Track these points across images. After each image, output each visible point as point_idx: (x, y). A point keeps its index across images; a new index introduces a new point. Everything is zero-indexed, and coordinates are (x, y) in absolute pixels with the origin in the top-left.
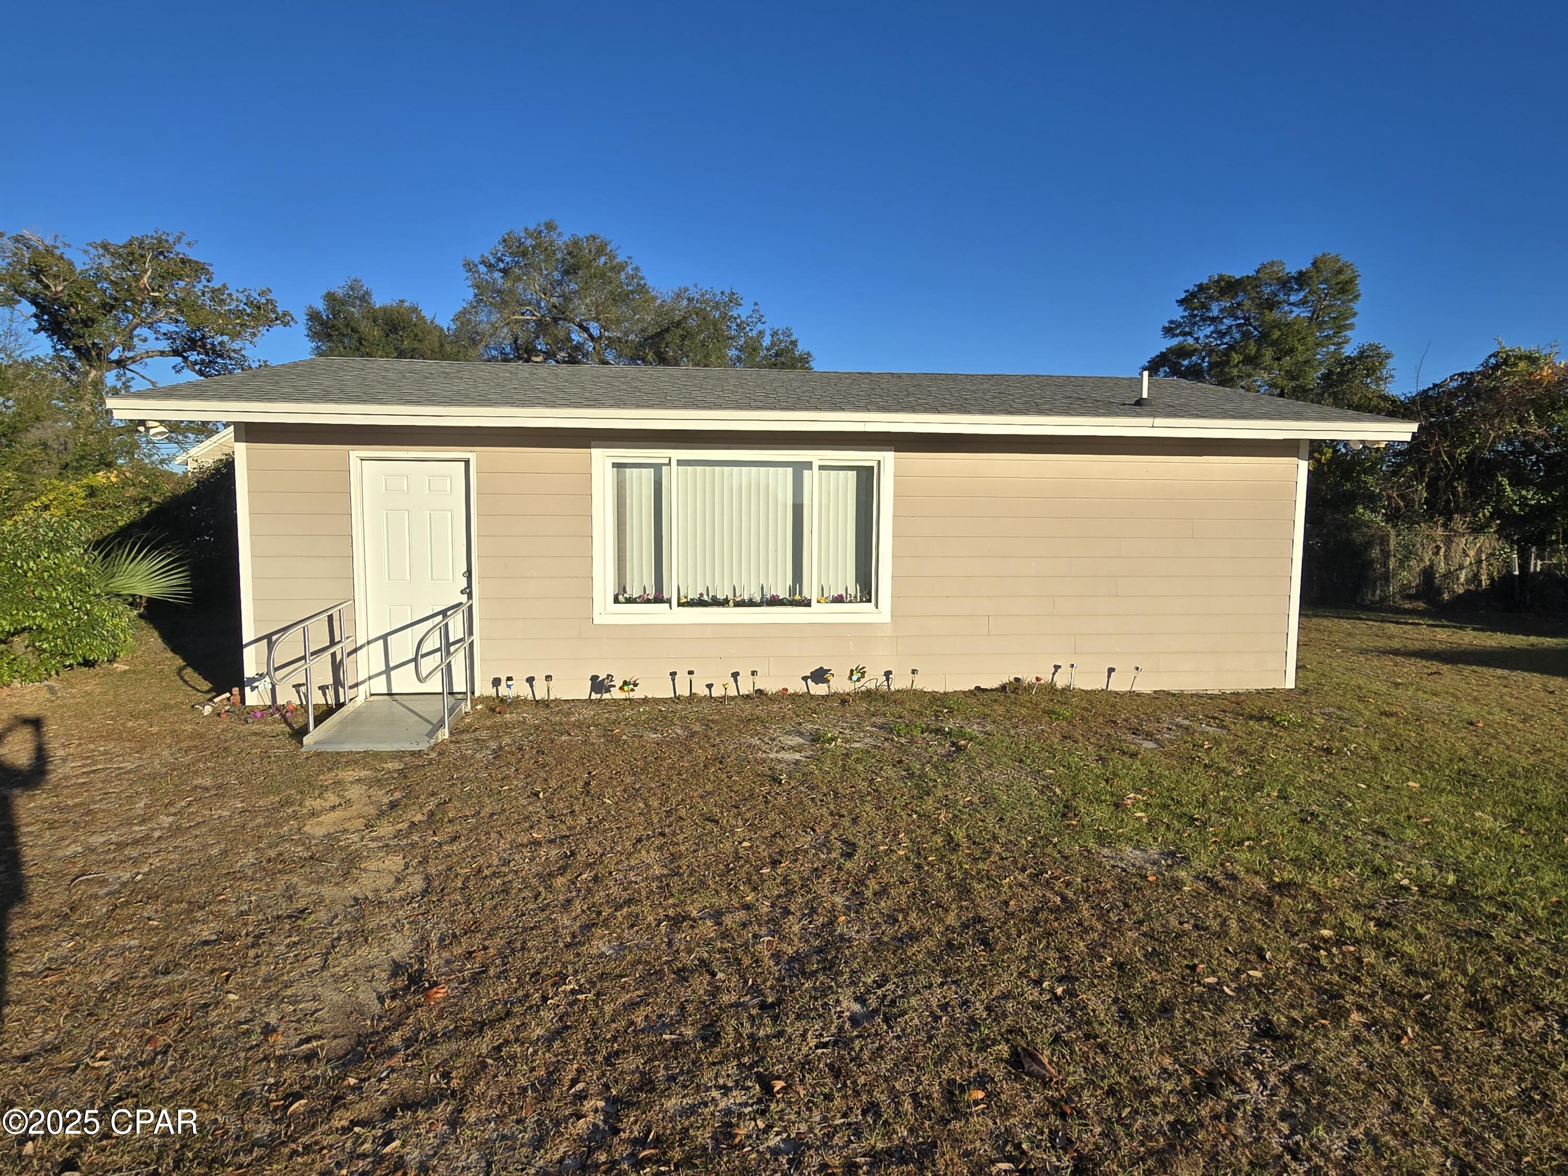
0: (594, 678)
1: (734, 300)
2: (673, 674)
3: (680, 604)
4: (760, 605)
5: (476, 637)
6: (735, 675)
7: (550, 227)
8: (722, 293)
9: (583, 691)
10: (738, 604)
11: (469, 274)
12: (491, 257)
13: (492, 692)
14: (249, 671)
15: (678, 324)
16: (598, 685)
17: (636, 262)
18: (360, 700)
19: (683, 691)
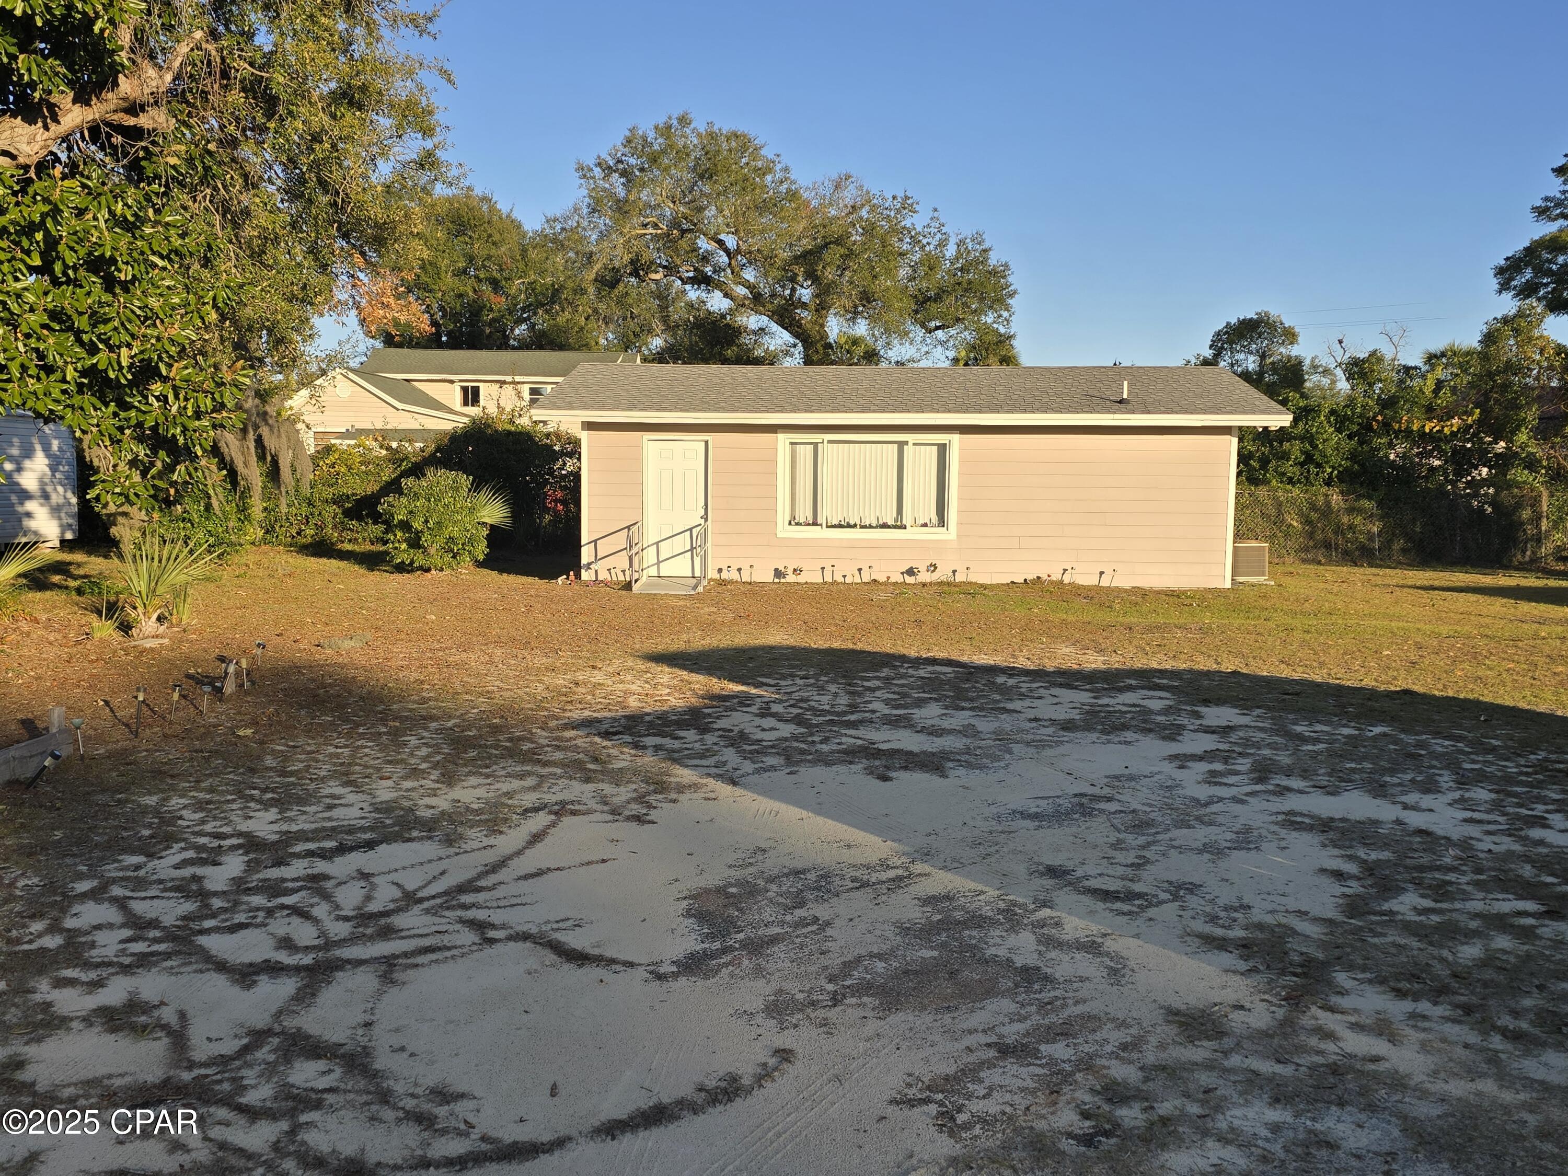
0: (776, 570)
1: (907, 205)
2: (823, 568)
3: (827, 527)
4: (876, 527)
5: (709, 544)
6: (860, 570)
7: (684, 121)
8: (894, 198)
9: (769, 577)
10: (862, 527)
11: (582, 181)
12: (609, 159)
13: (717, 576)
14: (584, 560)
15: (839, 241)
16: (778, 573)
17: (785, 160)
18: (644, 579)
19: (828, 579)
